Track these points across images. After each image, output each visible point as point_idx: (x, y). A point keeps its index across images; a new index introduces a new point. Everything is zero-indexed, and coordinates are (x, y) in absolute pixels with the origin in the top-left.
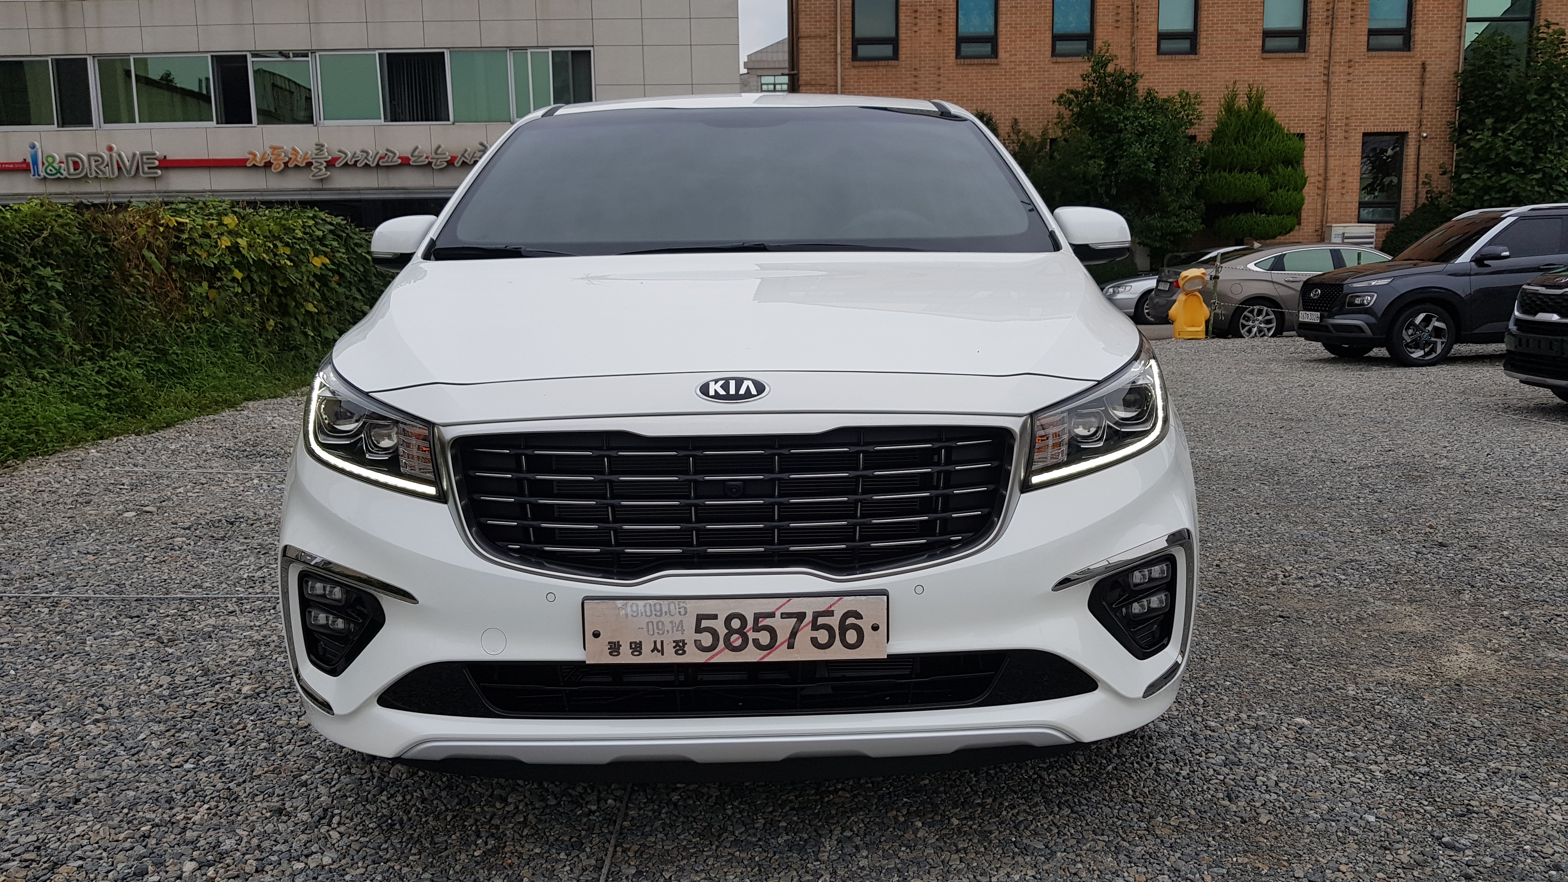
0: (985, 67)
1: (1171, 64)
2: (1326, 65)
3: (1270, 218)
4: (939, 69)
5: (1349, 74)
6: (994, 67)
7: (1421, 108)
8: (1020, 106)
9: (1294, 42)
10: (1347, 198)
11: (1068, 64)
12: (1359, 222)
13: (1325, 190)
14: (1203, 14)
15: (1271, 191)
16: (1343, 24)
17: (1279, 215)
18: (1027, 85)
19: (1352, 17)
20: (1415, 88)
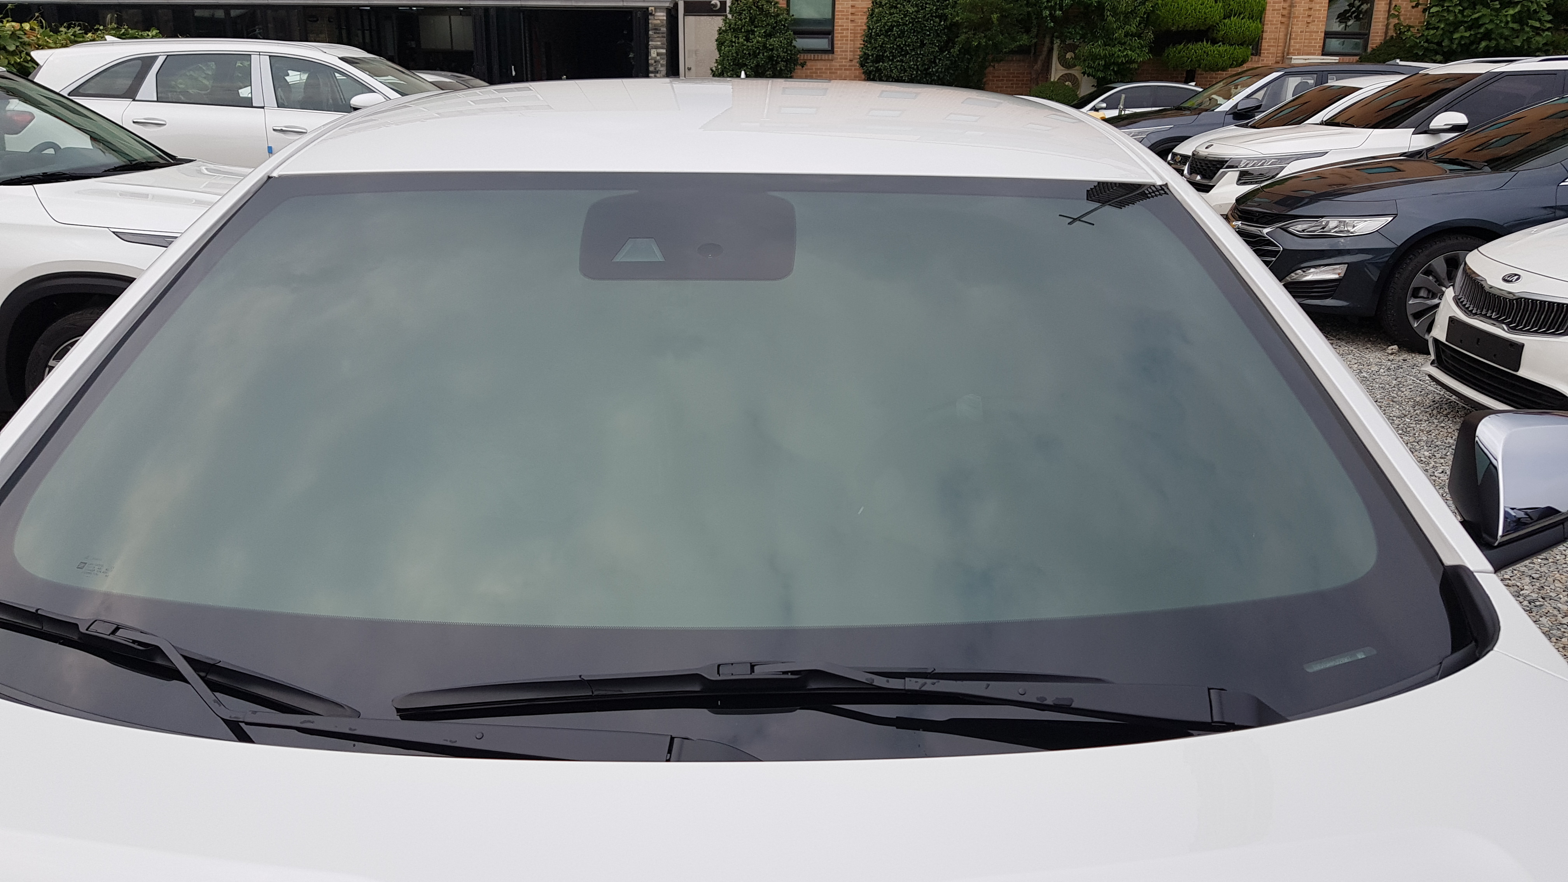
3: (1222, 48)
10: (1313, 27)
12: (1323, 55)
13: (1289, 18)
15: (1224, 18)
17: (1232, 45)
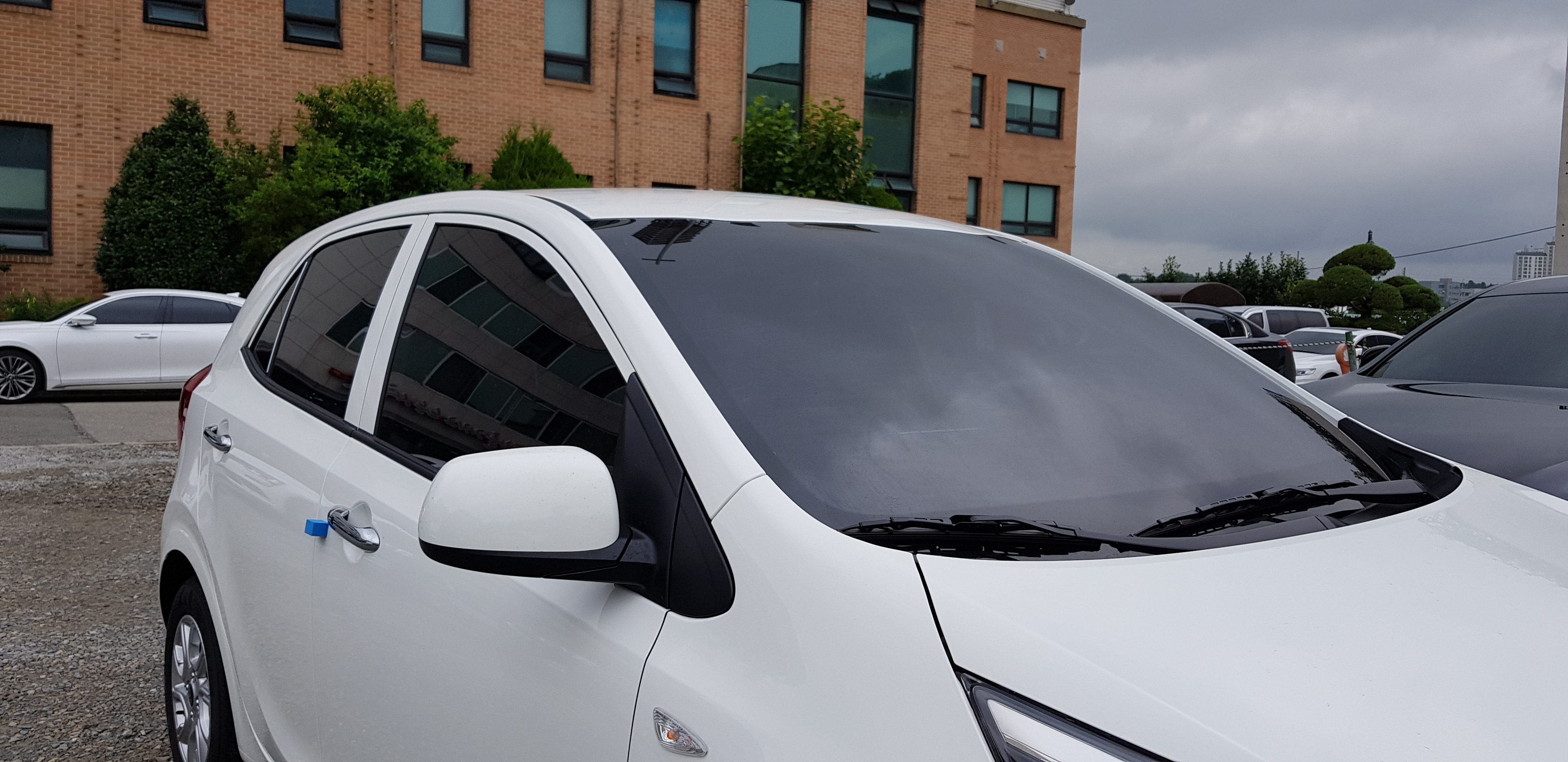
0: (187, 39)
1: (438, 73)
2: (613, 102)
4: (117, 31)
5: (637, 116)
6: (201, 41)
7: (708, 162)
8: (240, 98)
9: (578, 71)
11: (306, 54)
14: (476, 21)
16: (628, 59)
18: (250, 72)
19: (638, 53)
20: (700, 139)
